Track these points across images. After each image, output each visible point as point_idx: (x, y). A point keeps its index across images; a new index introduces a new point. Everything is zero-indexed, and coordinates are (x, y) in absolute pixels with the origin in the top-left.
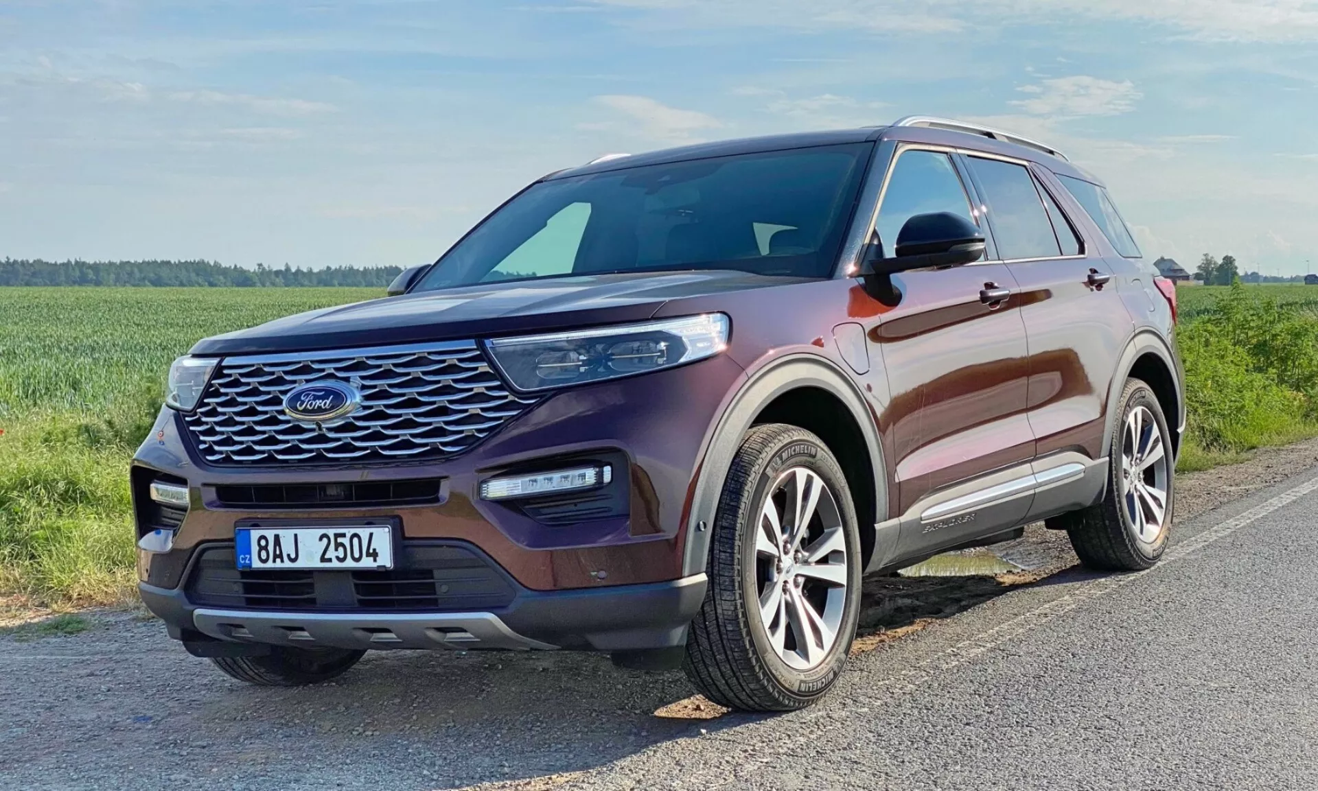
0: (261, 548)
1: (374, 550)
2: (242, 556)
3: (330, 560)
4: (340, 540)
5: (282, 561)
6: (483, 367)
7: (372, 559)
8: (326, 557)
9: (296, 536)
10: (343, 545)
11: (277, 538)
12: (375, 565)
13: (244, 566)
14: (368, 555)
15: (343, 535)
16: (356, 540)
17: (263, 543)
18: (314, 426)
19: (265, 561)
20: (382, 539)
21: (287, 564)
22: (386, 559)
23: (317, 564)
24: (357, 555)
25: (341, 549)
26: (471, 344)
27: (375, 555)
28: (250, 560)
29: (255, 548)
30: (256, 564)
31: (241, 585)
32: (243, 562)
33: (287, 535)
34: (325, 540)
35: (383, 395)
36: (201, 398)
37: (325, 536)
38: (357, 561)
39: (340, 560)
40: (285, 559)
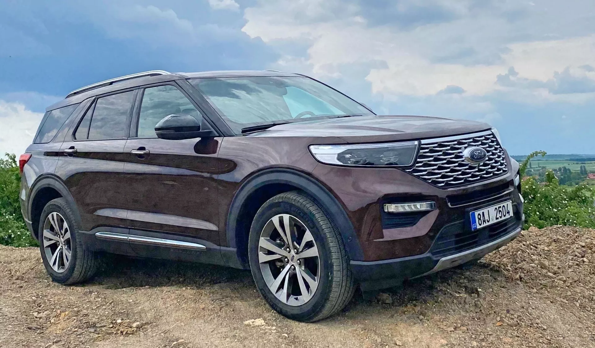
0: (479, 219)
1: (509, 211)
2: (473, 224)
3: (498, 218)
4: (500, 209)
5: (486, 223)
7: (508, 214)
9: (488, 211)
10: (500, 211)
11: (483, 213)
12: (509, 216)
13: (475, 229)
15: (500, 207)
16: (504, 208)
17: (479, 216)
18: (477, 165)
19: (480, 225)
20: (510, 205)
21: (487, 224)
22: (511, 214)
23: (495, 221)
24: (504, 214)
25: (500, 213)
26: (490, 132)
28: (476, 225)
29: (477, 220)
30: (479, 227)
32: (474, 227)
33: (485, 211)
34: (496, 210)
36: (416, 159)
37: (496, 208)
38: (505, 216)
39: (501, 217)
40: (486, 221)
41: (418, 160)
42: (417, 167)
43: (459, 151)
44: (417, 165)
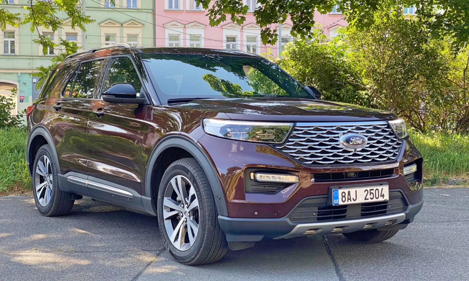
0: (343, 197)
1: (383, 194)
2: (335, 200)
3: (368, 199)
4: (372, 191)
5: (351, 201)
7: (382, 197)
8: (367, 198)
9: (356, 191)
10: (373, 193)
11: (349, 192)
12: (383, 200)
14: (381, 196)
15: (373, 190)
16: (377, 191)
17: (344, 194)
18: (353, 150)
19: (344, 202)
20: (385, 189)
21: (353, 202)
22: (387, 197)
23: (364, 201)
24: (377, 196)
25: (372, 195)
27: (383, 196)
28: (338, 201)
29: (340, 197)
30: (341, 203)
32: (335, 203)
33: (352, 191)
34: (366, 192)
36: (287, 138)
37: (367, 190)
38: (377, 198)
39: (372, 199)
41: (290, 140)
42: (287, 145)
43: (337, 135)
44: (287, 144)
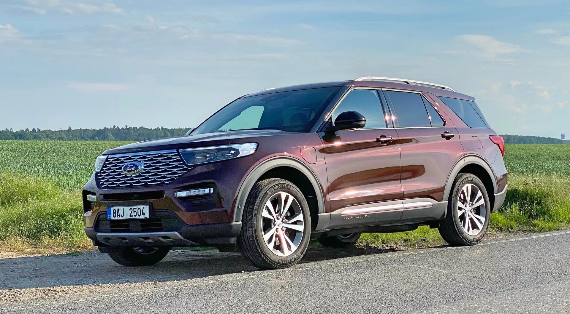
0: (115, 213)
1: (144, 213)
2: (109, 216)
3: (132, 216)
4: (135, 210)
5: (119, 217)
6: (178, 158)
7: (143, 215)
9: (123, 209)
10: (135, 211)
11: (118, 209)
12: (144, 217)
13: (109, 219)
14: (142, 214)
15: (136, 208)
16: (139, 210)
17: (114, 211)
18: (130, 176)
19: (115, 217)
20: (146, 209)
21: (121, 218)
22: (147, 216)
23: (129, 217)
25: (135, 213)
26: (175, 151)
27: (144, 214)
28: (111, 217)
29: (112, 213)
30: (113, 218)
31: (110, 225)
32: (109, 217)
33: (121, 209)
34: (131, 210)
35: (150, 166)
36: (102, 168)
37: (131, 209)
38: (139, 216)
39: (135, 216)
40: (120, 216)
